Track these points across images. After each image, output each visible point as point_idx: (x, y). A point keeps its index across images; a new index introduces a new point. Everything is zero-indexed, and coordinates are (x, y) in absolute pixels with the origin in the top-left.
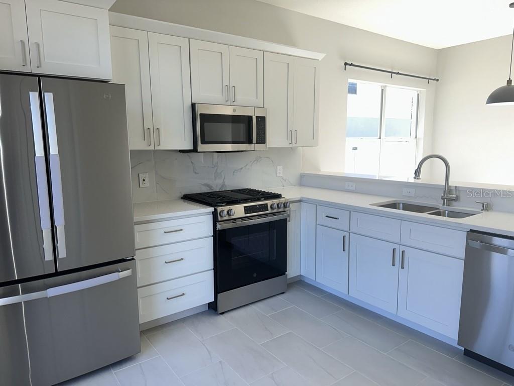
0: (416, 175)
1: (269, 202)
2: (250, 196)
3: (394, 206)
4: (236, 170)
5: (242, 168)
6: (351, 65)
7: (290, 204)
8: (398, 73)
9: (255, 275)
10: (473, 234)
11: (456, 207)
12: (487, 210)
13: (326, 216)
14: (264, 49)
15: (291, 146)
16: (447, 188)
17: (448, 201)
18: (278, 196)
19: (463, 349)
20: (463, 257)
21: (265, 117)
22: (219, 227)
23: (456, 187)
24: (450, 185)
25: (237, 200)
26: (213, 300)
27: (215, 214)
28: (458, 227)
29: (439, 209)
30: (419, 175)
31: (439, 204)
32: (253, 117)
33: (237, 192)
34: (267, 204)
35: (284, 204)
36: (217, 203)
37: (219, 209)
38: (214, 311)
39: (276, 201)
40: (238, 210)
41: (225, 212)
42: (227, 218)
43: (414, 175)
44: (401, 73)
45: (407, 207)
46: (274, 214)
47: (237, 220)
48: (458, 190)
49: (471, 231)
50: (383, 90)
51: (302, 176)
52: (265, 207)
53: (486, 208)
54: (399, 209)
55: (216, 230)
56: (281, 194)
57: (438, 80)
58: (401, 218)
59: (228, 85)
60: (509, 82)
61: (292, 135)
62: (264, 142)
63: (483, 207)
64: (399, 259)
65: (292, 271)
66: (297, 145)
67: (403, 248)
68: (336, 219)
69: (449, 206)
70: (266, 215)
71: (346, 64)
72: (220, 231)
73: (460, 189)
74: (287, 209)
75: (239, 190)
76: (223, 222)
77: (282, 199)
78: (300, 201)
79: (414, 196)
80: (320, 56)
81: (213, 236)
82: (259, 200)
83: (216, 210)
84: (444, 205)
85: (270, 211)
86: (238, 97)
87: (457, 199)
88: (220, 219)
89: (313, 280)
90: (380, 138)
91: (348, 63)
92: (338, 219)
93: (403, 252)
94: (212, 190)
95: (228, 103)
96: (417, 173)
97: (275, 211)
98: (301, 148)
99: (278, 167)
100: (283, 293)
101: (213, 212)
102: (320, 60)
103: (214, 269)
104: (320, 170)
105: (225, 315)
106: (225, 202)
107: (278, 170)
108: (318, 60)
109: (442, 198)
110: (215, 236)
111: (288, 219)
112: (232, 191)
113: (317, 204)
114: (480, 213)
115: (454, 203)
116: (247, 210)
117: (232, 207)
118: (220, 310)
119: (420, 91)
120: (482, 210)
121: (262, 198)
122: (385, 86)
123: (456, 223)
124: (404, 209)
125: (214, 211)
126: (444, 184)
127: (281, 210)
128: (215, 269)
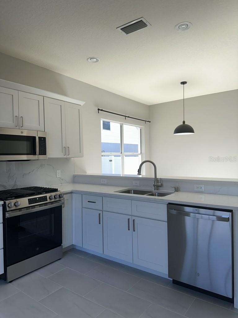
0: (139, 173)
1: (48, 195)
2: (34, 192)
3: (128, 192)
4: (25, 174)
5: (30, 172)
6: (102, 110)
7: (64, 195)
8: (128, 117)
9: (38, 249)
10: (171, 205)
11: (162, 190)
12: (177, 191)
13: (88, 202)
14: (44, 95)
15: (65, 157)
16: (156, 180)
17: (157, 187)
18: (56, 190)
19: (172, 279)
20: (166, 220)
21: (45, 138)
22: (7, 215)
23: (160, 178)
24: (157, 177)
25: (23, 195)
26: (3, 273)
27: (4, 206)
28: (162, 202)
29: (152, 192)
30: (140, 173)
31: (152, 189)
32: (36, 137)
33: (25, 189)
34: (46, 196)
35: (59, 195)
36: (7, 198)
37: (7, 202)
38: (4, 281)
39: (53, 194)
40: (24, 202)
41: (13, 204)
42: (14, 208)
43: (138, 173)
44: (131, 117)
45: (136, 192)
46: (52, 203)
47: (22, 209)
48: (162, 180)
49: (169, 203)
50: (121, 126)
51: (75, 177)
52: (45, 198)
53: (177, 190)
54: (131, 193)
55: (5, 218)
56: (57, 189)
57: (150, 122)
58: (131, 199)
59: (18, 116)
60: (184, 122)
61: (66, 150)
62: (45, 154)
63: (175, 189)
64: (132, 225)
65: (66, 242)
66: (69, 156)
67: (134, 218)
68: (94, 202)
69: (158, 190)
70: (46, 204)
71: (99, 110)
72: (8, 219)
73: (163, 180)
74: (62, 198)
75: (27, 188)
76: (11, 212)
77: (58, 192)
78: (71, 193)
79: (139, 185)
80: (82, 103)
81: (3, 223)
82: (41, 194)
83: (5, 203)
84: (155, 189)
85: (48, 201)
86: (25, 124)
87: (162, 186)
88: (8, 209)
89: (81, 247)
90: (121, 153)
91: (100, 109)
92: (96, 202)
93: (134, 220)
94: (6, 189)
95: (18, 127)
96: (139, 171)
97: (53, 200)
98: (73, 158)
99: (58, 171)
100: (60, 259)
101: (2, 205)
102: (82, 105)
103: (3, 248)
104: (86, 173)
105: (13, 283)
106: (13, 197)
107: (57, 173)
108: (81, 105)
109: (154, 186)
110: (4, 223)
111: (63, 206)
112: (21, 189)
113: (82, 193)
114: (174, 193)
115: (160, 188)
116: (30, 201)
117: (18, 200)
118: (9, 280)
119: (142, 127)
120: (175, 191)
121: (43, 192)
122: (123, 124)
123: (161, 199)
124: (134, 193)
125: (3, 203)
126: (154, 177)
127: (57, 199)
128: (5, 248)
